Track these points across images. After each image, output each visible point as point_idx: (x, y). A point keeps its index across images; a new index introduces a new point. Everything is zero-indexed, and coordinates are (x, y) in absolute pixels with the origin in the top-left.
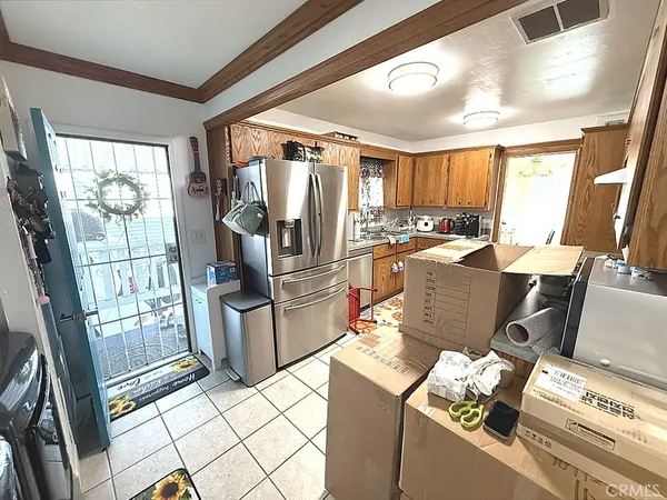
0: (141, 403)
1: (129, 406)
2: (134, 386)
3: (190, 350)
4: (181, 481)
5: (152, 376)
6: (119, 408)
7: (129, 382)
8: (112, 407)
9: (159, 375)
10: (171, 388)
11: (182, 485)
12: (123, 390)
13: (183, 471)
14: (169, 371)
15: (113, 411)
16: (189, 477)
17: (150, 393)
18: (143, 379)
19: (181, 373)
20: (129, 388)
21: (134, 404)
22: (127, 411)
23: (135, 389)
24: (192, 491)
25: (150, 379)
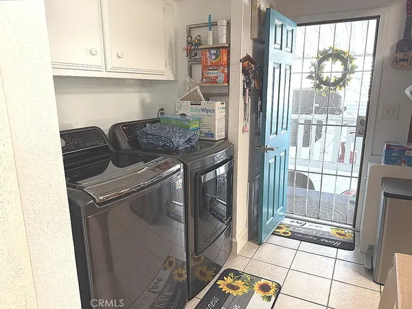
0: (294, 236)
1: (287, 233)
2: (299, 225)
3: (354, 226)
4: (273, 290)
5: (314, 226)
6: (281, 231)
7: (299, 221)
8: (278, 228)
9: (319, 229)
10: (318, 240)
11: (272, 292)
12: (291, 223)
13: (279, 287)
14: (327, 230)
15: (278, 230)
16: (279, 292)
17: (303, 235)
18: (308, 225)
19: (333, 236)
20: (296, 224)
21: (290, 234)
22: (285, 236)
23: (298, 227)
24: (273, 299)
25: (311, 228)
